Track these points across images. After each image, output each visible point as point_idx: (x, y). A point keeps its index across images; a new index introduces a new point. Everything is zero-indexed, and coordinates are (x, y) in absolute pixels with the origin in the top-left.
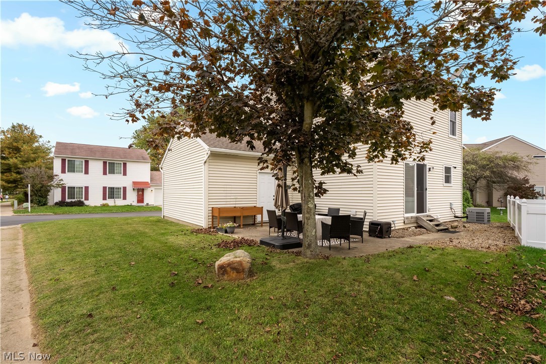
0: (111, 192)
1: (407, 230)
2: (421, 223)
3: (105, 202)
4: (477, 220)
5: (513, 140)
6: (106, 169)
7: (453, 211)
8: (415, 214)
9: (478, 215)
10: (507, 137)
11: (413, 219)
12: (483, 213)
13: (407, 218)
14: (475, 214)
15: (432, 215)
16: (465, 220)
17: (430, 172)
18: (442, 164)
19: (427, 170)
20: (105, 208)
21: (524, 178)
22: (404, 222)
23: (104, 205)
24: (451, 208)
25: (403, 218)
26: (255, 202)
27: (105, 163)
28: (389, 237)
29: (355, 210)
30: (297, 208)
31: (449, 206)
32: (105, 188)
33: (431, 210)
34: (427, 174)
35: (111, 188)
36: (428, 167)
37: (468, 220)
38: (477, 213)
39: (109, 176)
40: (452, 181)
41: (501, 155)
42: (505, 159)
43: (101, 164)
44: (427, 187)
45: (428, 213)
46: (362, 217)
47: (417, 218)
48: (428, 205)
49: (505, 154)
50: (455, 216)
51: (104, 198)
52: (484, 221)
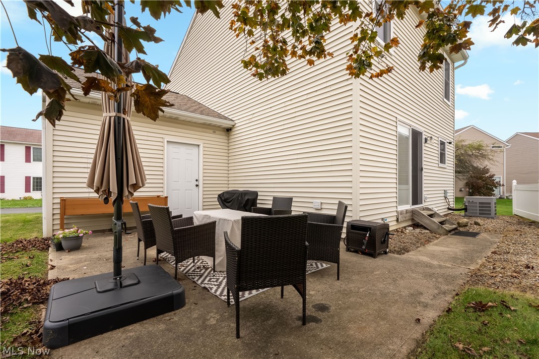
0: (37, 182)
1: (402, 232)
2: (418, 220)
3: (27, 195)
4: (480, 214)
5: (474, 129)
6: (30, 155)
7: (448, 201)
8: (409, 207)
9: (482, 207)
10: (465, 128)
11: (408, 214)
12: (490, 203)
13: (402, 213)
14: (478, 205)
15: (430, 207)
16: (463, 213)
17: (426, 145)
18: (437, 136)
19: (423, 141)
20: (26, 202)
21: (485, 167)
22: (397, 220)
23: (25, 199)
24: (446, 198)
25: (395, 214)
26: (161, 190)
27: (28, 149)
28: (386, 253)
29: (319, 201)
30: (227, 199)
31: (443, 195)
32: (28, 179)
33: (427, 200)
34: (424, 148)
35: (37, 178)
36: (424, 137)
37: (467, 213)
38: (480, 203)
39: (33, 164)
40: (447, 161)
41: (466, 143)
42: (471, 147)
43: (22, 150)
44: (424, 167)
45: (424, 205)
46: (334, 213)
47: (413, 212)
48: (424, 193)
49: (471, 142)
50: (448, 209)
51: (27, 190)
52: (490, 214)
